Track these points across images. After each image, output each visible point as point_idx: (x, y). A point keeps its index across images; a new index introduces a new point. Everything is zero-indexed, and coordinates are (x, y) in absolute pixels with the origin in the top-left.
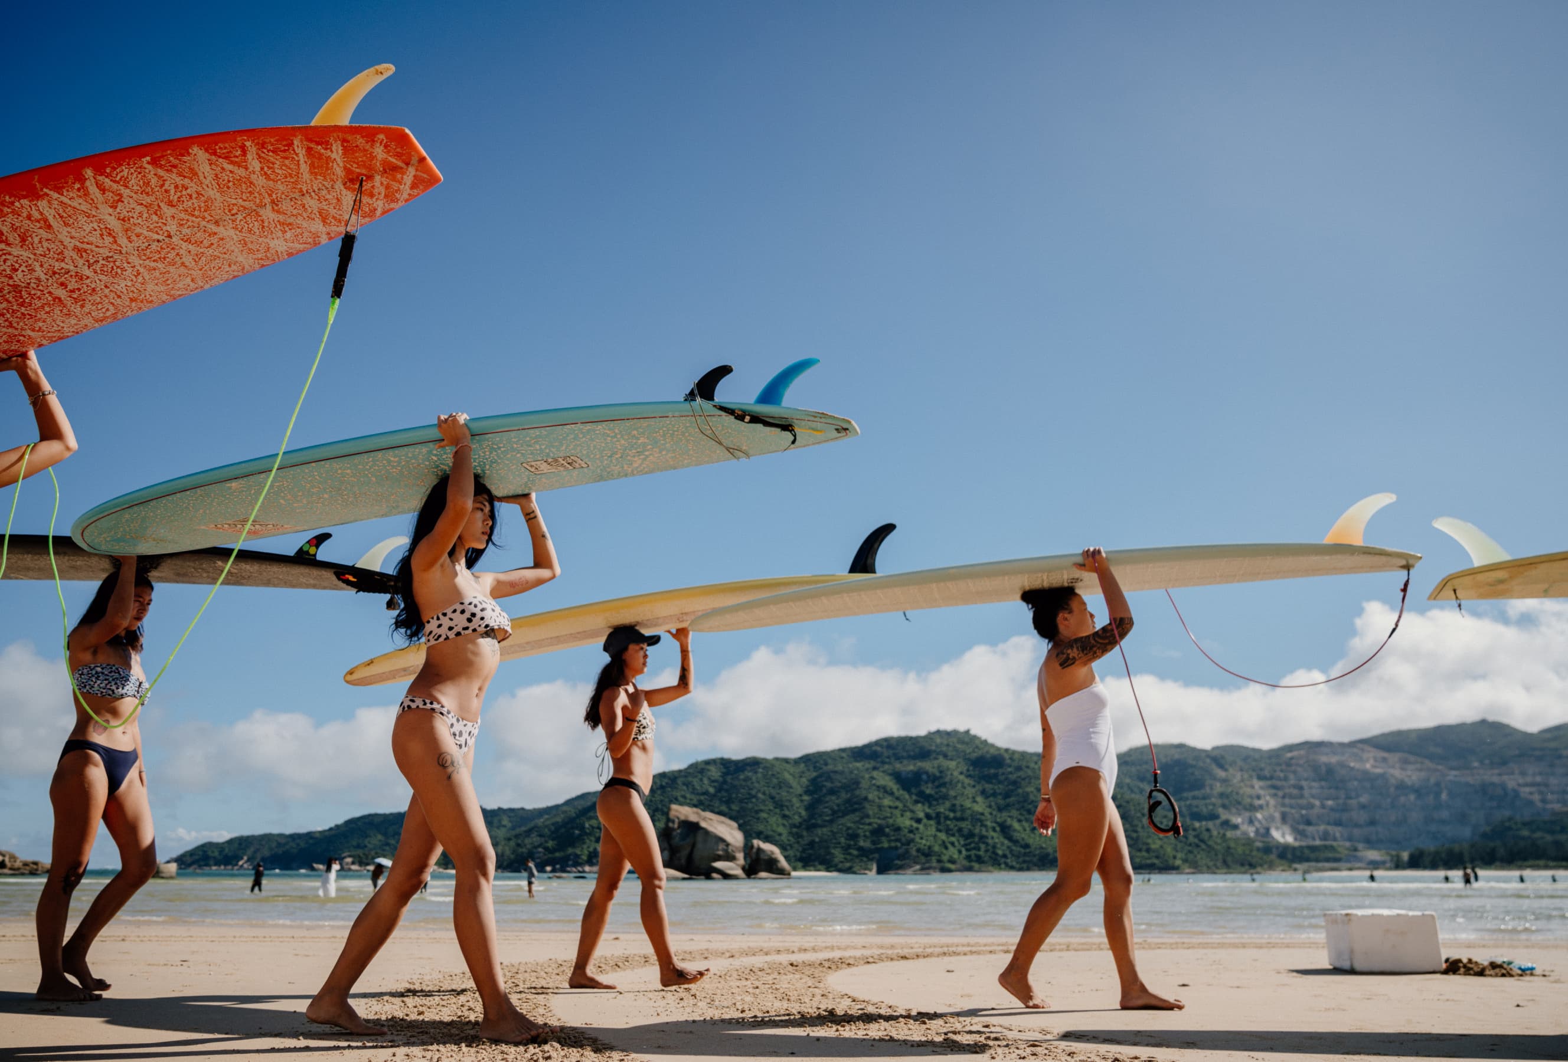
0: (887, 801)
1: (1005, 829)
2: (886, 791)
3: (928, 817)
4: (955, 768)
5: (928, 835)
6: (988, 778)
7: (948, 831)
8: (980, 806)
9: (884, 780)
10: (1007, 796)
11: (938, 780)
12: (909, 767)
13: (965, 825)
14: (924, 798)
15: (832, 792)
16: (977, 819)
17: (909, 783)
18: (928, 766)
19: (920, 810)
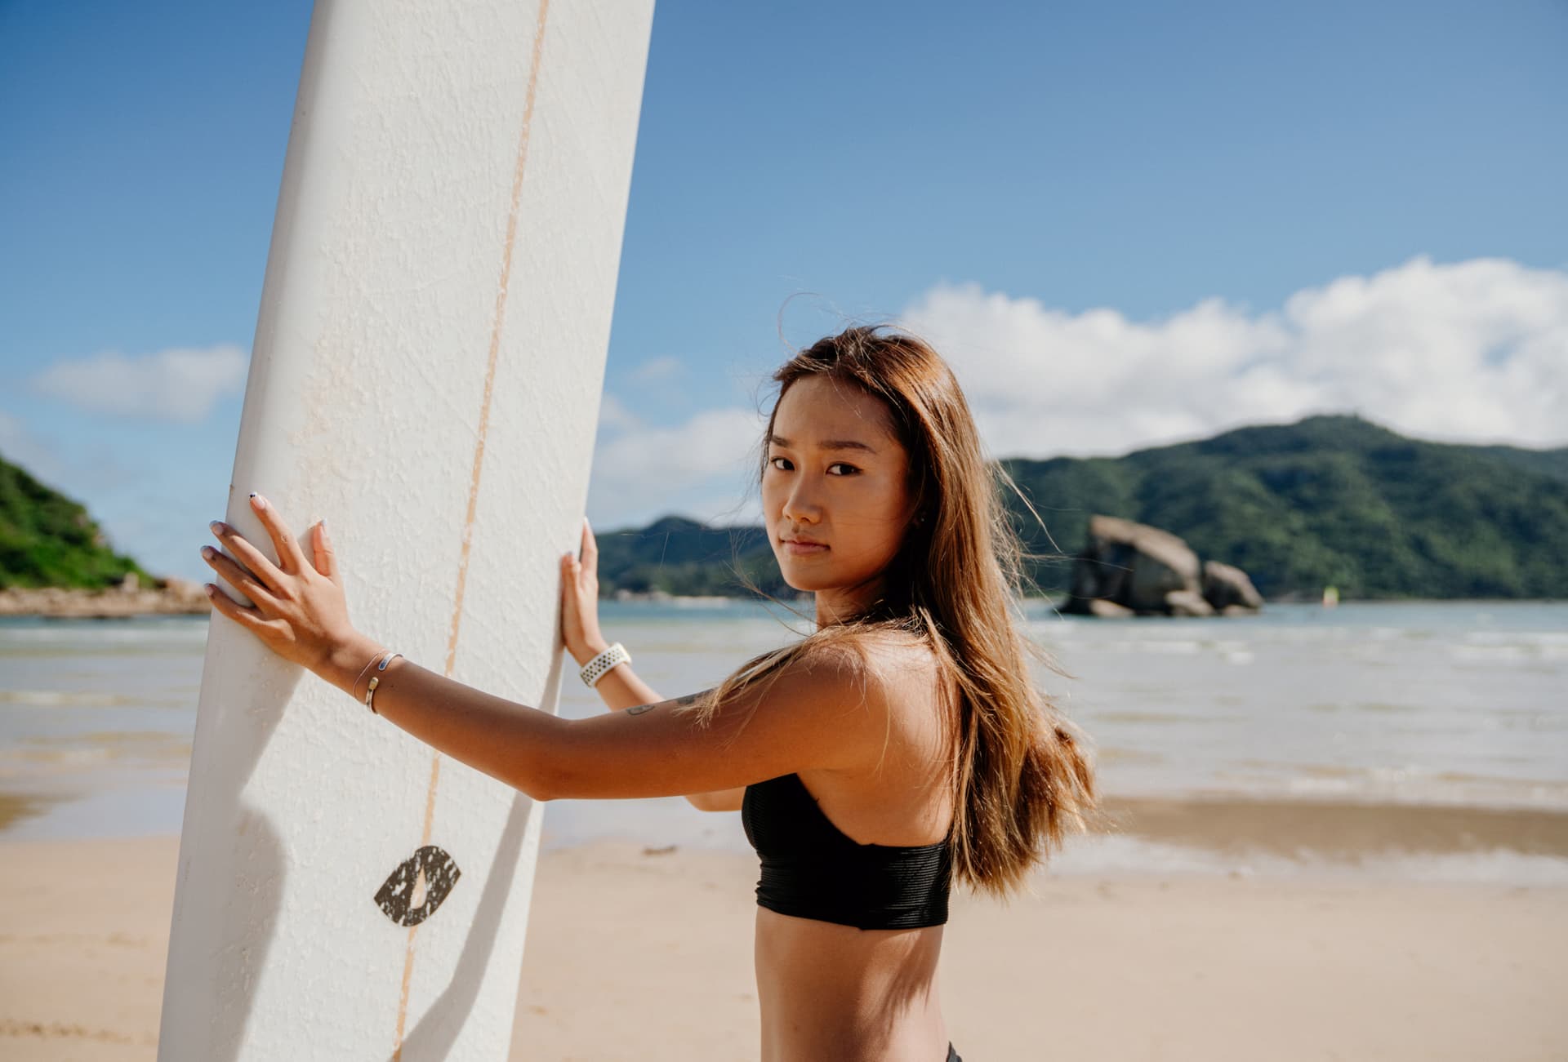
0: (1250, 509)
1: (1420, 546)
2: (1247, 496)
3: (1310, 529)
4: (1346, 464)
5: (1309, 554)
6: (1393, 476)
7: (1340, 550)
8: (1383, 515)
9: (1244, 480)
10: (1422, 498)
11: (1324, 480)
12: (1278, 463)
13: (1363, 541)
14: (1303, 505)
15: (1174, 497)
16: (1380, 532)
17: (1282, 484)
18: (1308, 461)
19: (1297, 520)
